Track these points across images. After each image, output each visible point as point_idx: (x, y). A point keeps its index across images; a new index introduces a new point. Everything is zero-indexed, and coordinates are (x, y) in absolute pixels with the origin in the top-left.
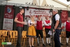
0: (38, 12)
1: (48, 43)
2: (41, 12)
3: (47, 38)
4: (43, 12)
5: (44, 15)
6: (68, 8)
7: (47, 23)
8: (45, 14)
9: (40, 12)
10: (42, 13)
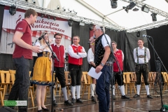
0: (38, 24)
1: (75, 98)
2: (46, 25)
3: (73, 85)
4: (52, 24)
5: (52, 33)
6: (105, 21)
7: (75, 52)
8: (56, 29)
9: (44, 25)
10: (49, 25)
